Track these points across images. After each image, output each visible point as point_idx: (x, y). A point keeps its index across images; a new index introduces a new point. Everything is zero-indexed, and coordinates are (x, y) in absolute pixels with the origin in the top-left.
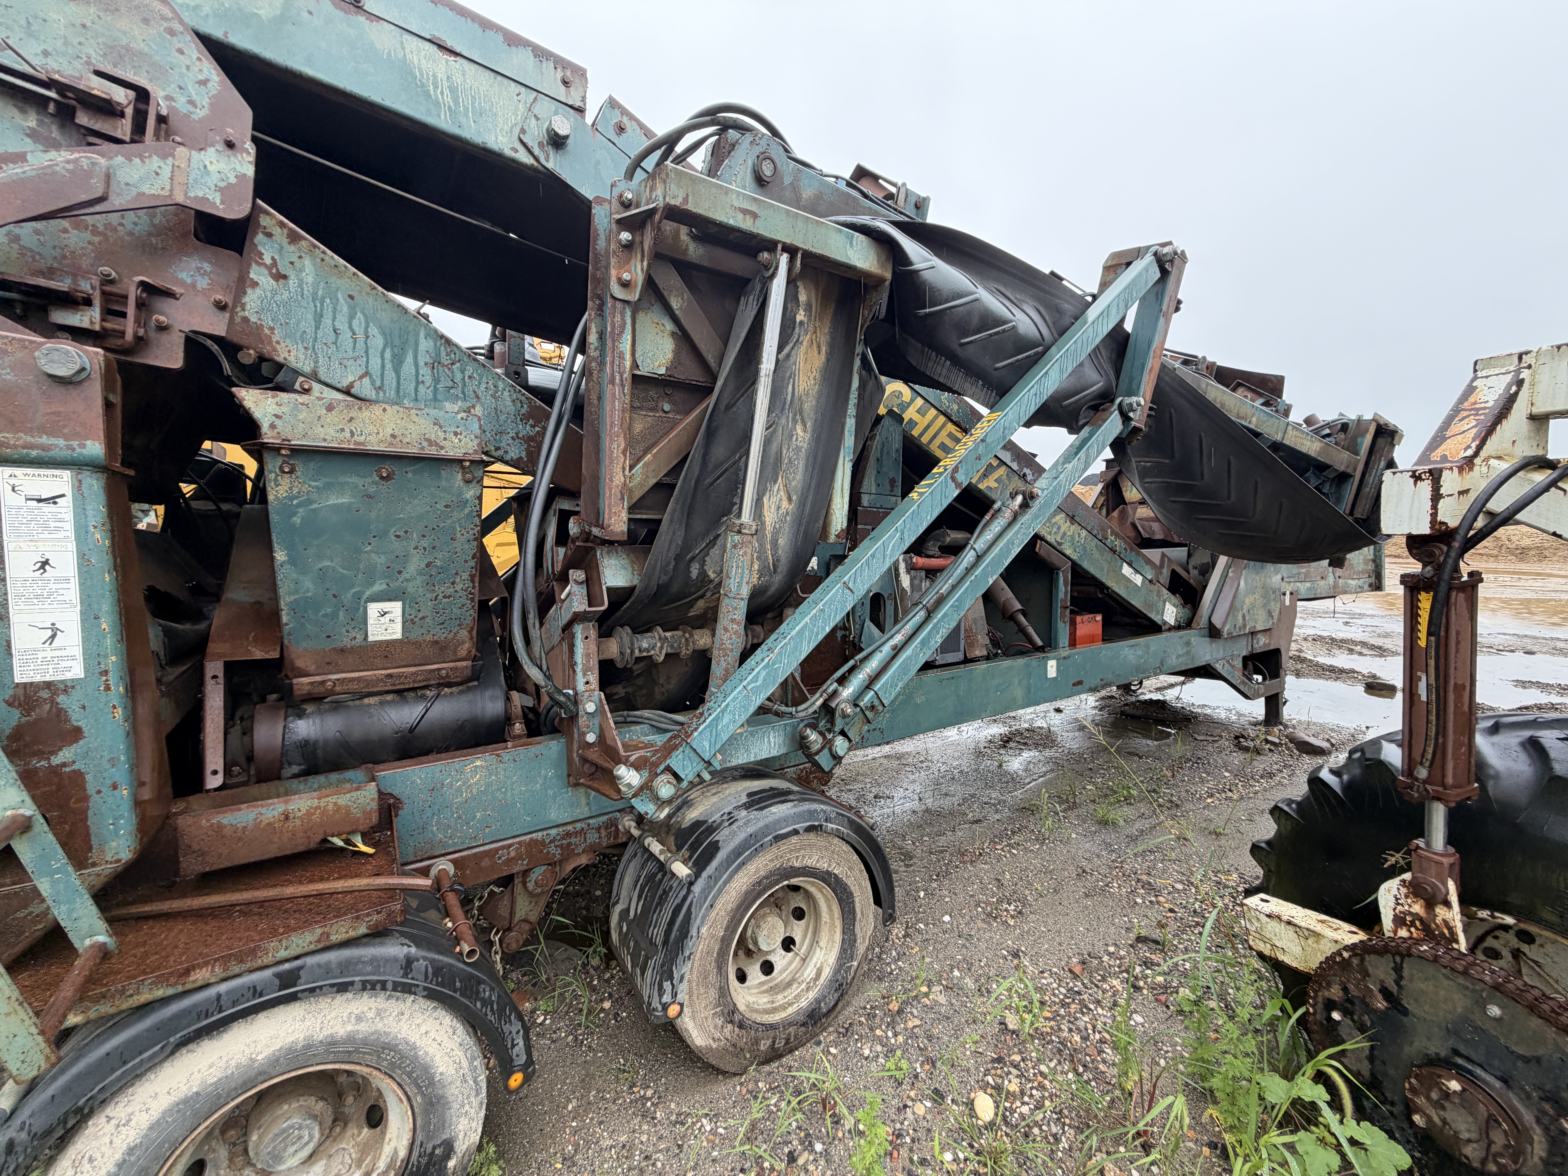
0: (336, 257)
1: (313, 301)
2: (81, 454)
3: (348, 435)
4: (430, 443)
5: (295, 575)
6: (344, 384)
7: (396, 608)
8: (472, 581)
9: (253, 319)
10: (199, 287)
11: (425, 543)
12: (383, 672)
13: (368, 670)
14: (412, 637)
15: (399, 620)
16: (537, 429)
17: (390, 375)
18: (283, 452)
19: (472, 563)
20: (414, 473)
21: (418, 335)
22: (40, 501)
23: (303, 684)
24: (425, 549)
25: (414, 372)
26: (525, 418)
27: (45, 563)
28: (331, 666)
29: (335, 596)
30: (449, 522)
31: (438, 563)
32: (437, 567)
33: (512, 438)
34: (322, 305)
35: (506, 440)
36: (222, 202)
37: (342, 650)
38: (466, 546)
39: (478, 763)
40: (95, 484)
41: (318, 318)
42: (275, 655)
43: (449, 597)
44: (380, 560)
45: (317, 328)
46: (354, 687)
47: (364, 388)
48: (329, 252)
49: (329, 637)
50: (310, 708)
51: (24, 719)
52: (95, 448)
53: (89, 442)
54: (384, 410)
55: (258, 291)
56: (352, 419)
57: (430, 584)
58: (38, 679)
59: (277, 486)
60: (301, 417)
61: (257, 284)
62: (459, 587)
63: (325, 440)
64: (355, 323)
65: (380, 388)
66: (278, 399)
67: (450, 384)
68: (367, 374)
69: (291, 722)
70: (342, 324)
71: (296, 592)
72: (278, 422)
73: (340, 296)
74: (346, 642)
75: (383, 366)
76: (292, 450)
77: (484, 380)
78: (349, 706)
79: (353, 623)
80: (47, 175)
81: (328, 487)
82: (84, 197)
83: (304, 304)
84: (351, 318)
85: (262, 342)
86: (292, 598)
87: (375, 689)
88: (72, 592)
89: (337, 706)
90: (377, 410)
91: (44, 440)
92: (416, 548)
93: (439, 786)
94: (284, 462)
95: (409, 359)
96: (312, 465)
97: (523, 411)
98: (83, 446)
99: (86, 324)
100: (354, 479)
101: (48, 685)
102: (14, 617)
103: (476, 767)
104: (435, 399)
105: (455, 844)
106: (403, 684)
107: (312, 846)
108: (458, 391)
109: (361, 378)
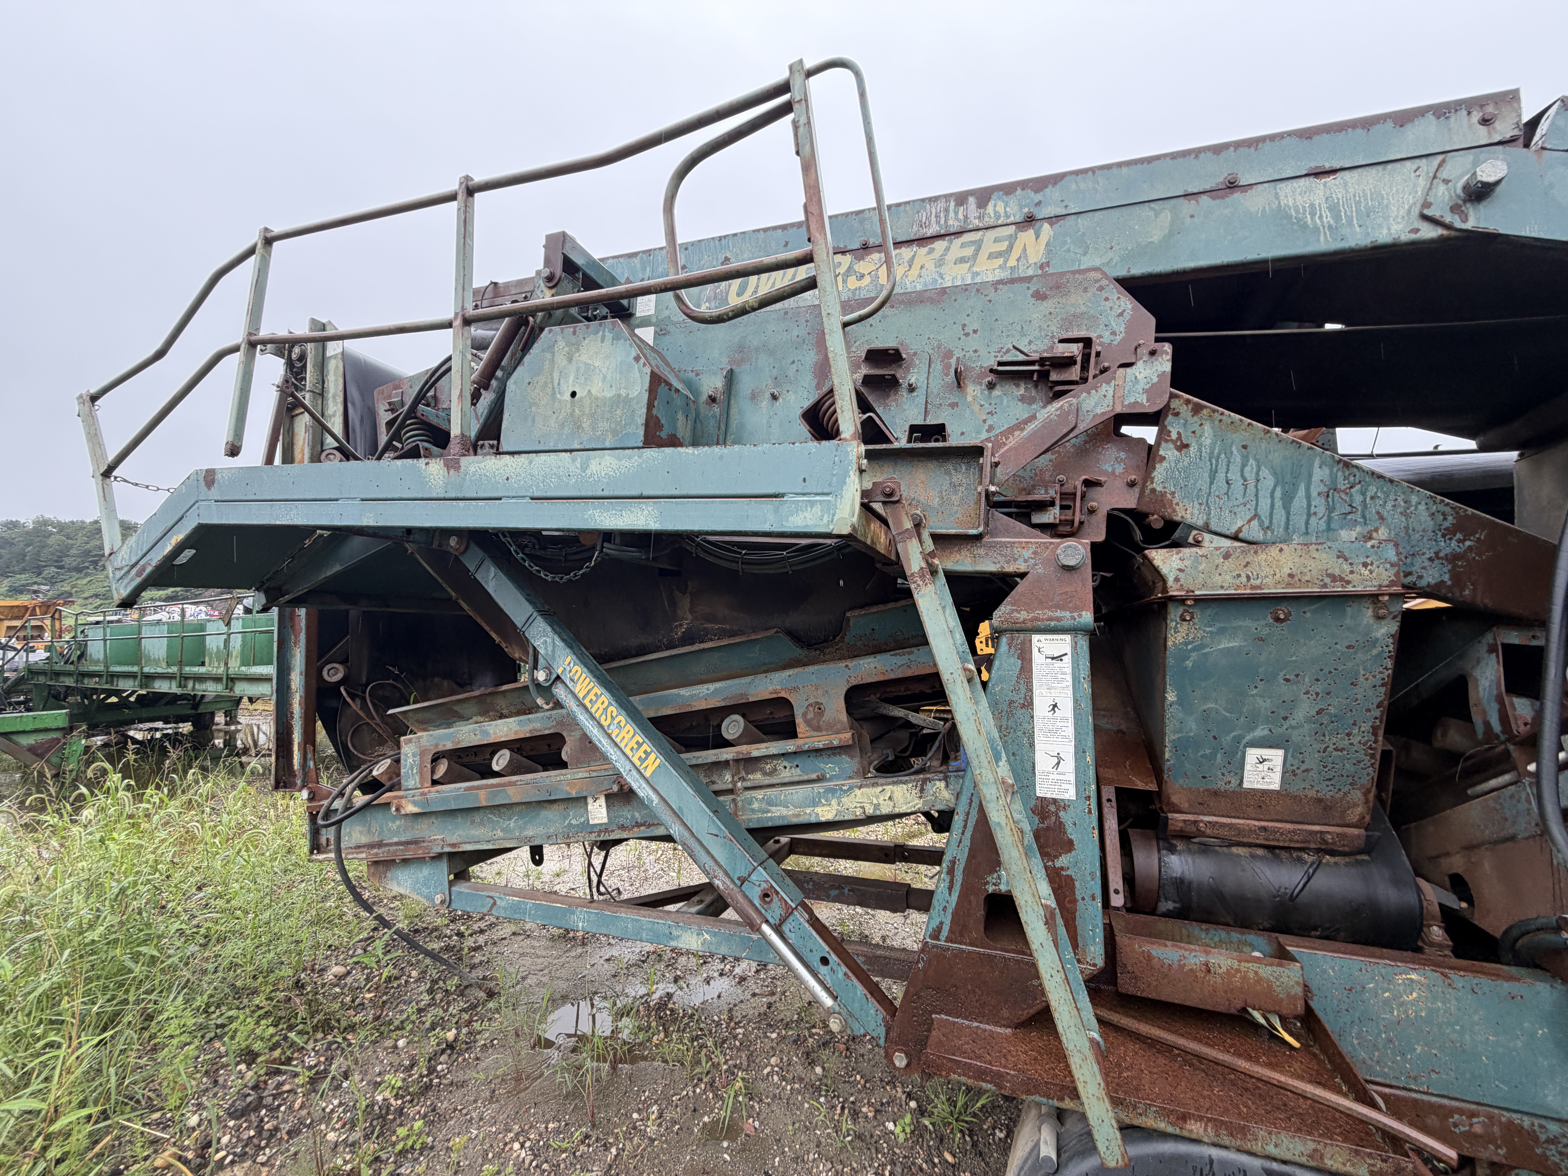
0: (1232, 414)
1: (1210, 461)
2: (1079, 622)
3: (1244, 579)
4: (1334, 578)
5: (1181, 715)
6: (1233, 530)
7: (1276, 756)
8: (1375, 734)
9: (1159, 489)
10: (1117, 473)
11: (1318, 688)
12: (1256, 823)
13: (1238, 818)
14: (1293, 789)
15: (1279, 769)
16: (1468, 543)
17: (1280, 514)
18: (1189, 602)
19: (1377, 713)
20: (1314, 612)
21: (1311, 466)
22: (1053, 658)
23: (1177, 821)
24: (1317, 694)
25: (1305, 504)
26: (1448, 533)
27: (1055, 706)
28: (1202, 807)
29: (1215, 738)
30: (1350, 664)
31: (1332, 710)
32: (1330, 715)
33: (1431, 559)
34: (1217, 461)
35: (1419, 563)
36: (1148, 401)
37: (1216, 793)
38: (1370, 693)
39: (1414, 976)
40: (1084, 644)
41: (1213, 474)
42: (1153, 787)
43: (1342, 750)
44: (1264, 705)
45: (1211, 483)
46: (1225, 833)
47: (1254, 531)
48: (1226, 412)
49: (1204, 777)
50: (1180, 845)
51: (1041, 825)
52: (1087, 617)
53: (1084, 613)
54: (1281, 550)
55: (1165, 464)
56: (1248, 563)
57: (1319, 734)
58: (1048, 796)
59: (1176, 632)
60: (1201, 568)
61: (1164, 458)
62: (1355, 740)
63: (1222, 587)
64: (1247, 469)
65: (1268, 528)
66: (1181, 555)
67: (1349, 509)
68: (1256, 516)
69: (1166, 855)
70: (1235, 475)
71: (1180, 731)
72: (1182, 576)
73: (1234, 449)
74: (1221, 785)
75: (1272, 506)
76: (1195, 600)
77: (1392, 497)
78: (1216, 852)
79: (1229, 767)
80: (1048, 424)
81: (1222, 631)
82: (1065, 431)
83: (1201, 464)
84: (1244, 466)
85: (1164, 506)
86: (1176, 736)
87: (1245, 840)
88: (1070, 731)
89: (1205, 849)
90: (1274, 551)
91: (1058, 614)
92: (1307, 693)
93: (1359, 988)
94: (1186, 611)
95: (1301, 492)
96: (1209, 612)
97: (1447, 524)
98: (1080, 616)
99: (1051, 520)
100: (1248, 623)
101: (1055, 801)
102: (1038, 746)
103: (1412, 980)
104: (1329, 529)
105: (1385, 1075)
106: (1278, 840)
107: (1233, 1011)
108: (1358, 516)
109: (1250, 521)
